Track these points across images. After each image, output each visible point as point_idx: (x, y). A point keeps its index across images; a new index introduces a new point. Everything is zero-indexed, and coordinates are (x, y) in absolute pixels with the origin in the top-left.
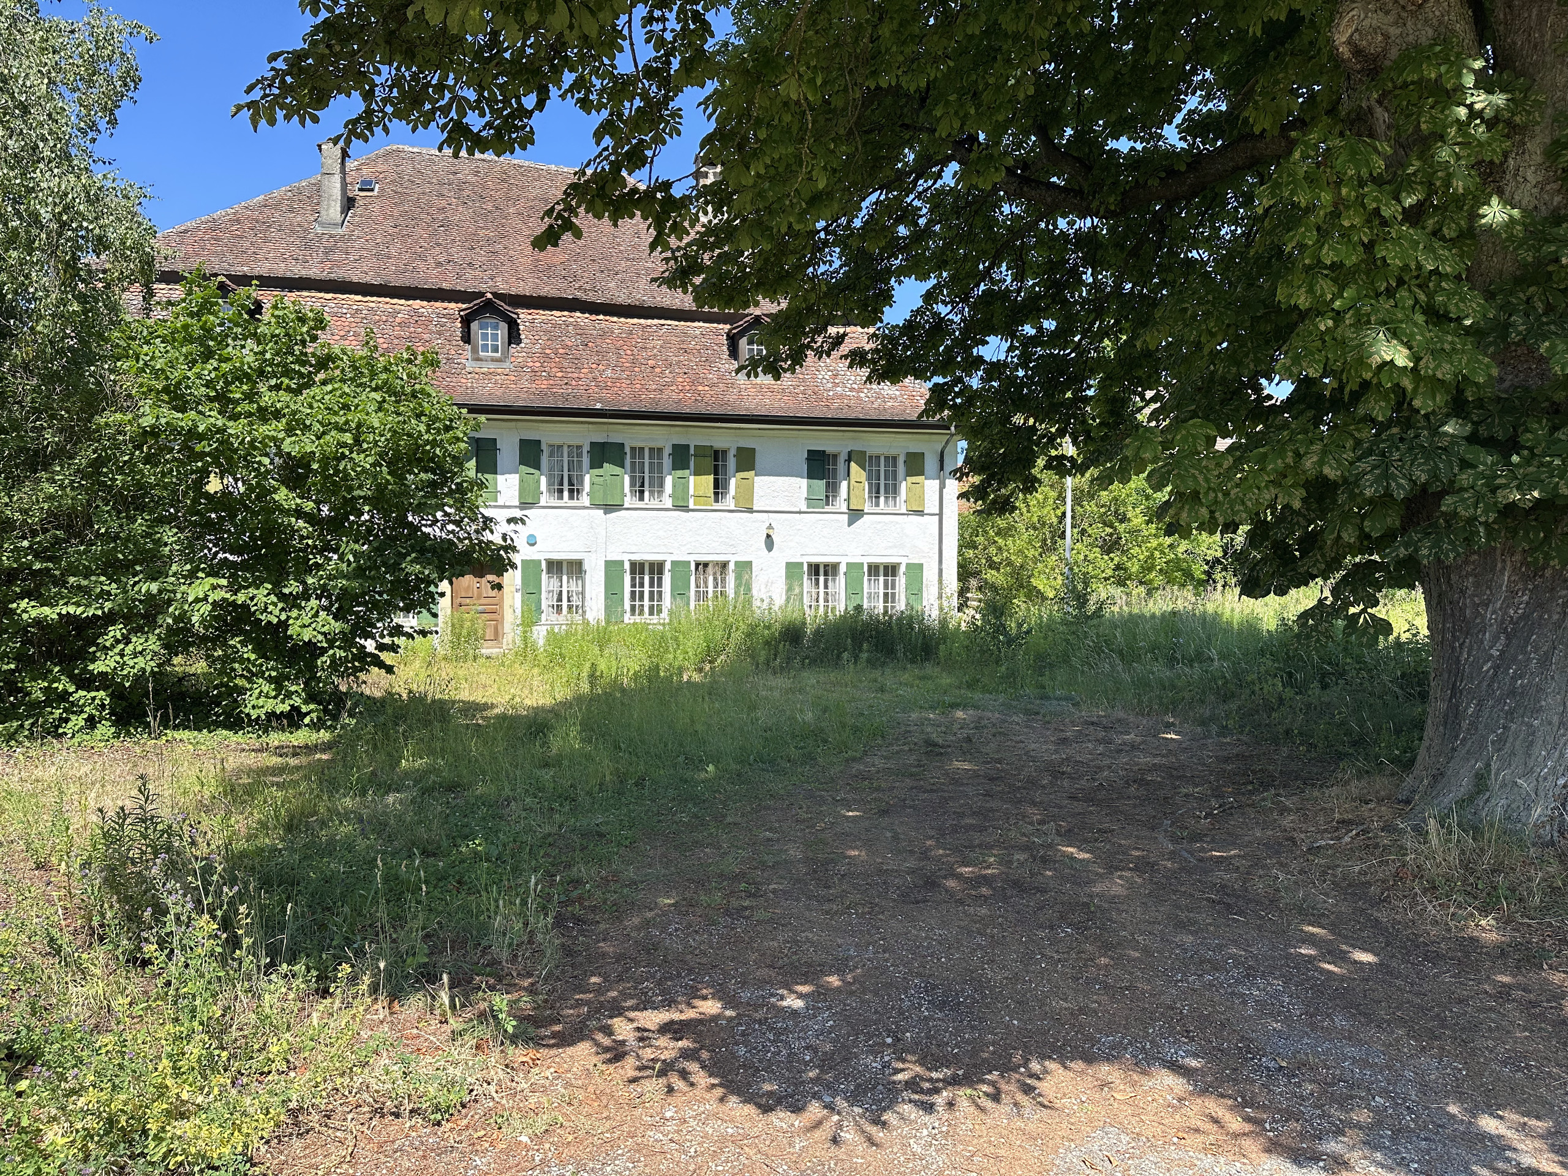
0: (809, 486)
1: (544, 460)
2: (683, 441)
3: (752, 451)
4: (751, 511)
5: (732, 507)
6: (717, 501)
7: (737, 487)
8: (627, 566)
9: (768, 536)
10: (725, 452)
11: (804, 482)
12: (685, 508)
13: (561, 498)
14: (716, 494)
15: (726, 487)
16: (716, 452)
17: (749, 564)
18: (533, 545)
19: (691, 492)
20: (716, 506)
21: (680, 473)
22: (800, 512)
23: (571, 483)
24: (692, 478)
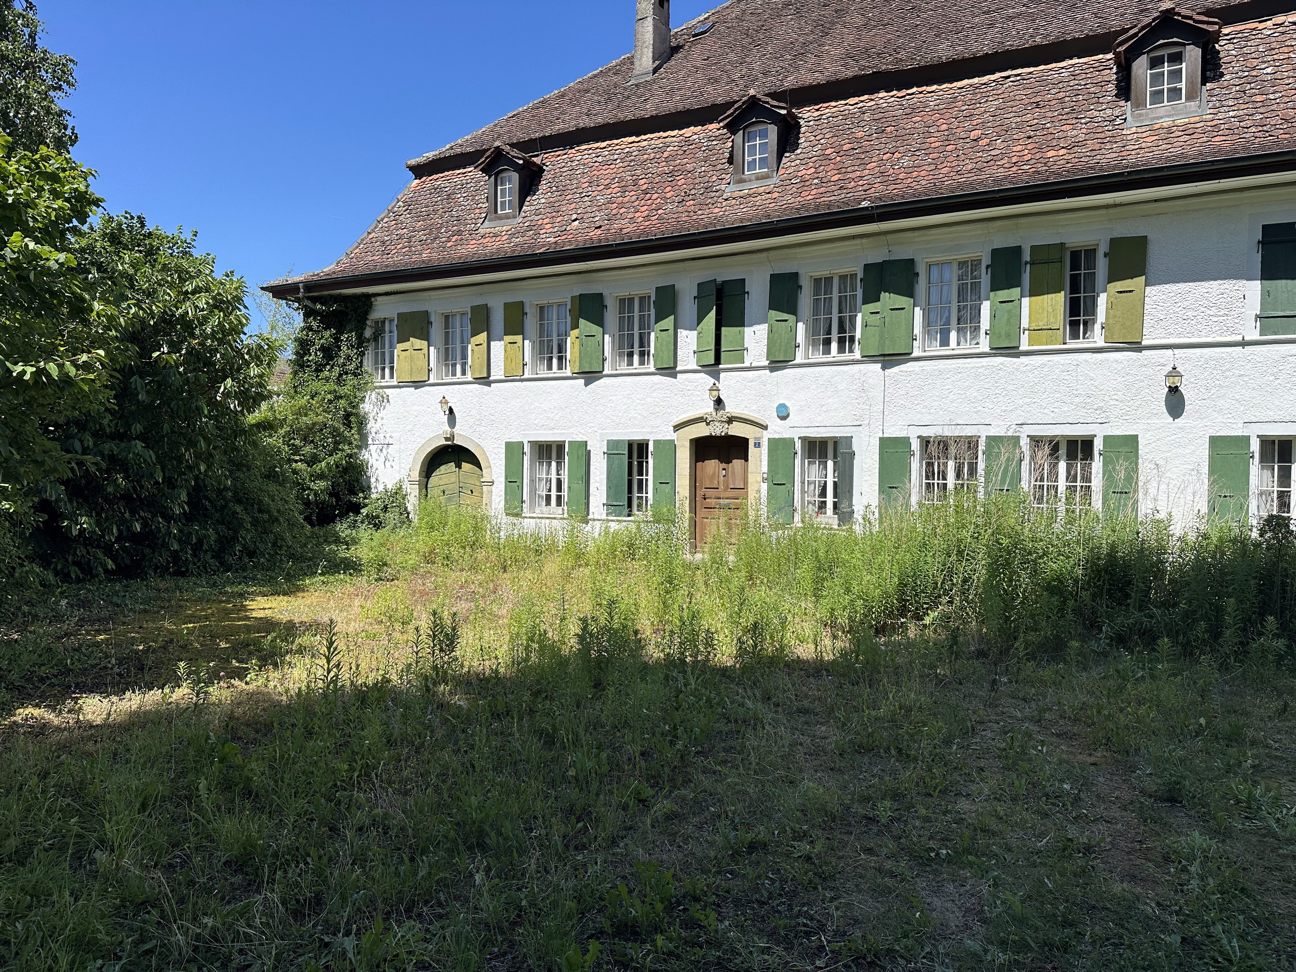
0: (1266, 294)
1: (805, 300)
2: (1011, 243)
3: (1142, 242)
4: (1136, 347)
5: (1101, 343)
6: (1075, 335)
7: (1110, 306)
8: (915, 445)
9: (1174, 390)
10: (1091, 253)
11: (1254, 288)
12: (1012, 351)
13: (827, 351)
14: (1074, 325)
15: (1092, 309)
16: (1075, 256)
17: (1132, 442)
18: (784, 418)
19: (1025, 323)
20: (1072, 344)
21: (1003, 294)
22: (1244, 344)
23: (842, 329)
24: (1026, 301)
